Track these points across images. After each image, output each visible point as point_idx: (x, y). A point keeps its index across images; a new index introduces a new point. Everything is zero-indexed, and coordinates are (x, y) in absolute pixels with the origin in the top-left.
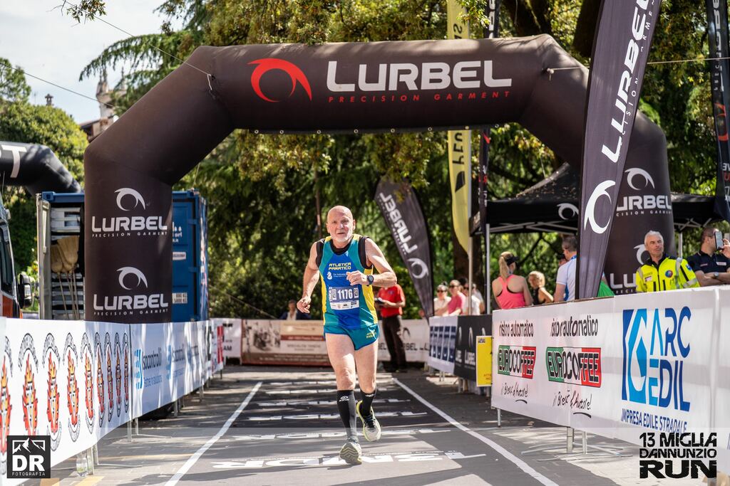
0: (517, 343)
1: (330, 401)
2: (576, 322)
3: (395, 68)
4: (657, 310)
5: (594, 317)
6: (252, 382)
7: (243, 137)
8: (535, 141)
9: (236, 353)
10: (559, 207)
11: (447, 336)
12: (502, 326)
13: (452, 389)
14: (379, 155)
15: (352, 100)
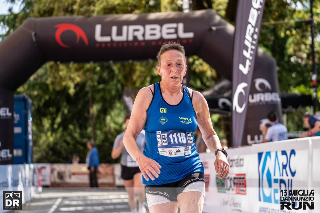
3: (132, 28)
4: (276, 152)
8: (205, 66)
9: (48, 183)
10: (219, 101)
15: (109, 45)
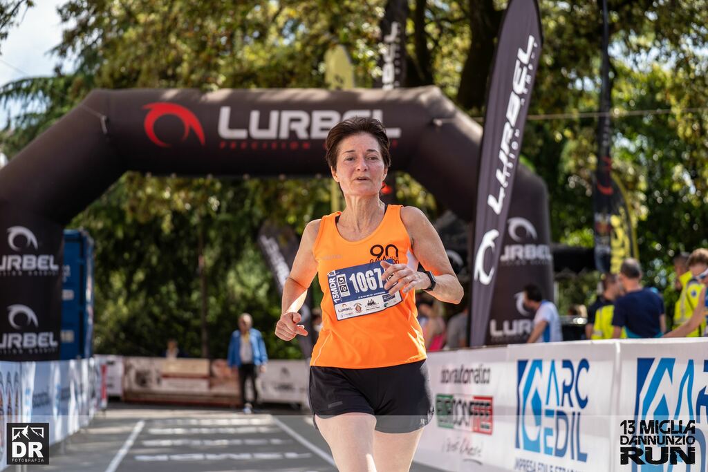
1: (214, 441)
3: (287, 115)
4: (553, 362)
5: (486, 366)
9: (117, 390)
15: (244, 146)
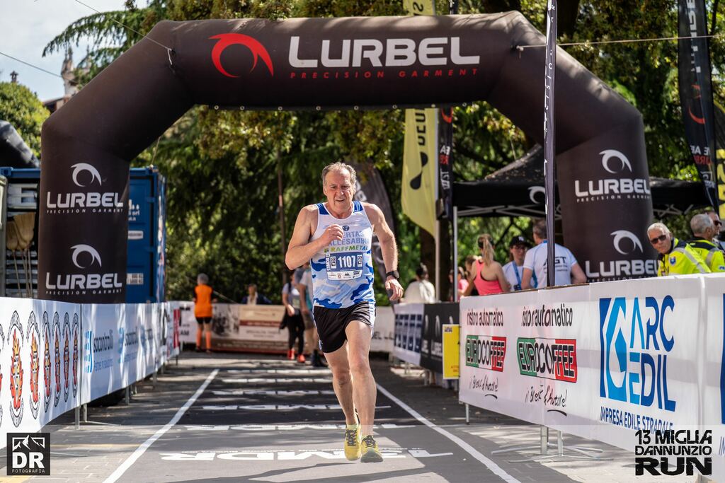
0: (487, 333)
1: (288, 391)
2: (548, 311)
3: (359, 43)
4: (636, 299)
5: (568, 306)
6: (208, 370)
7: (204, 114)
8: (506, 122)
9: (193, 338)
10: (530, 190)
11: (412, 325)
12: (469, 315)
13: (419, 381)
14: (343, 135)
